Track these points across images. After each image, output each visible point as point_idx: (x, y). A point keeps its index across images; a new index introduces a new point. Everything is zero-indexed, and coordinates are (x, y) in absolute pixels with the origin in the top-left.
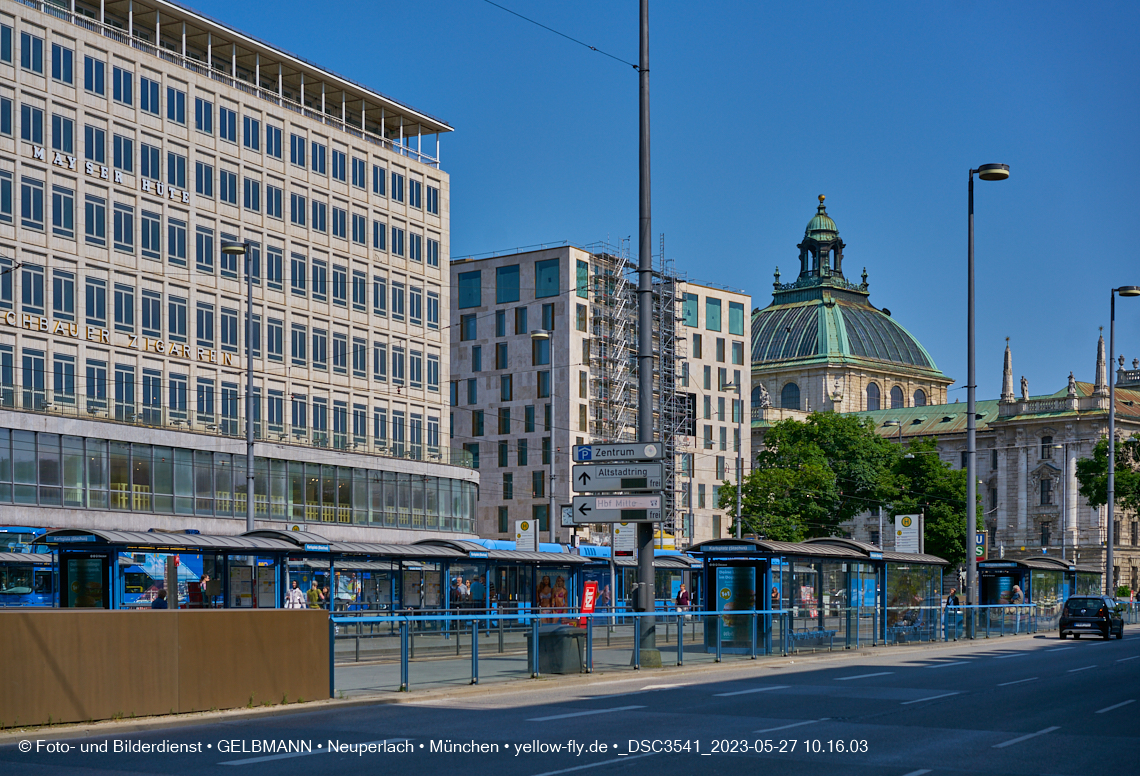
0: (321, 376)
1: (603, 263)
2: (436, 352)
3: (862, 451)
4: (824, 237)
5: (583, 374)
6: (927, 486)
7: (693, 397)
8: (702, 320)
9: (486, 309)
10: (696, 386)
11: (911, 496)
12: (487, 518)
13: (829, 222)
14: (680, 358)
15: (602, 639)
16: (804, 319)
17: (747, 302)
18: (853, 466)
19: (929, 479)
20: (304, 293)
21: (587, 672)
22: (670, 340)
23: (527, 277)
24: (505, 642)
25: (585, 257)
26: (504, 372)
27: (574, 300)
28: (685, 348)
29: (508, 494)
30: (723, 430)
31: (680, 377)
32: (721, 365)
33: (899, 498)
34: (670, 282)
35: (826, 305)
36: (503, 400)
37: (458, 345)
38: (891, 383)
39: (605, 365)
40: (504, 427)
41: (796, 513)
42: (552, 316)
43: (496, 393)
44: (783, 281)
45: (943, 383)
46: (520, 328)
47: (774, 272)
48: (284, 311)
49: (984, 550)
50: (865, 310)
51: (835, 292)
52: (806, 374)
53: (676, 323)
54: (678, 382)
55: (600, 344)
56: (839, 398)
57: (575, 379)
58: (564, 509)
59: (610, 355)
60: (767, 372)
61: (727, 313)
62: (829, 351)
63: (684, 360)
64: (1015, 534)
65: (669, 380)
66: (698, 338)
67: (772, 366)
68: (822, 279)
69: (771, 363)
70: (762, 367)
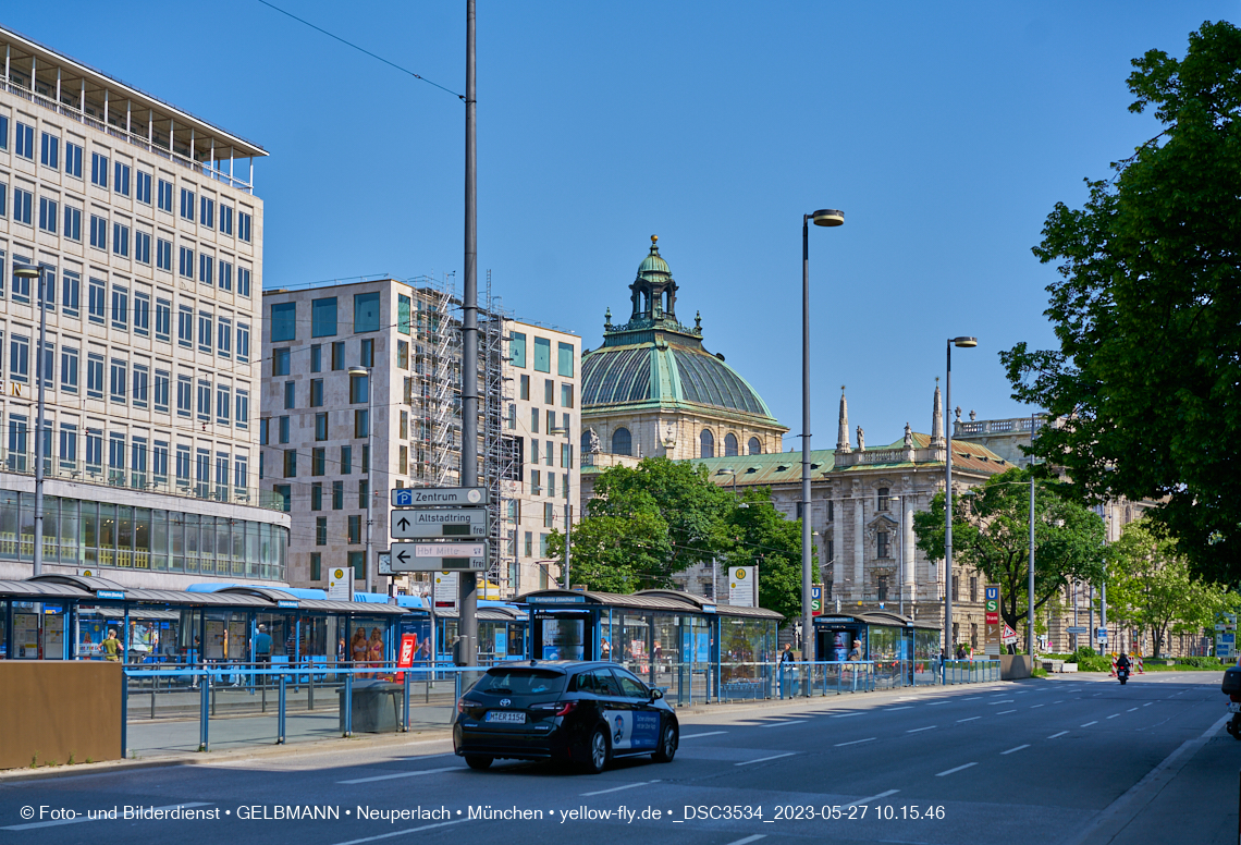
0: (119, 409)
1: (427, 300)
2: (245, 387)
3: (695, 500)
4: (656, 279)
5: (403, 414)
6: (761, 537)
7: (520, 440)
8: (530, 360)
9: (301, 342)
10: (523, 429)
11: (746, 547)
12: (298, 564)
13: (661, 263)
14: (506, 400)
15: (421, 695)
16: (636, 362)
17: (577, 343)
18: (685, 514)
19: (764, 529)
20: (102, 321)
21: (404, 731)
22: (496, 381)
23: (346, 310)
24: (315, 698)
25: (408, 292)
26: (320, 410)
27: (395, 336)
28: (511, 389)
29: (321, 540)
30: (551, 476)
31: (506, 419)
32: (550, 407)
33: (733, 549)
34: (496, 320)
35: (658, 348)
36: (317, 439)
37: (270, 380)
38: (725, 430)
39: (427, 405)
40: (318, 468)
41: (627, 564)
42: (370, 352)
43: (310, 432)
44: (614, 322)
45: (778, 432)
46: (337, 364)
47: (605, 313)
48: (80, 339)
49: (820, 605)
50: (699, 355)
51: (667, 335)
52: (638, 419)
53: (503, 363)
54: (505, 425)
55: (423, 383)
56: (671, 445)
57: (395, 419)
58: (382, 556)
59: (433, 394)
60: (598, 415)
61: (557, 353)
62: (661, 395)
63: (511, 402)
64: (852, 588)
65: (495, 422)
66: (525, 379)
67: (603, 410)
68: (655, 321)
69: (602, 407)
70: (593, 410)
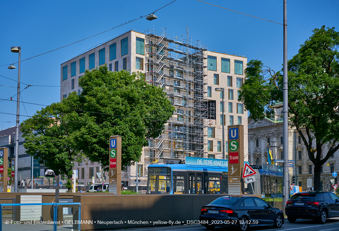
7: (214, 102)
8: (219, 68)
9: (107, 64)
10: (216, 96)
14: (206, 84)
17: (245, 61)
22: (199, 77)
23: (118, 48)
25: (143, 36)
27: (134, 55)
28: (209, 80)
30: (232, 117)
31: (205, 93)
32: (230, 88)
34: (199, 50)
42: (126, 63)
53: (204, 69)
54: (205, 95)
61: (234, 65)
63: (208, 85)
65: (199, 94)
66: (217, 76)
